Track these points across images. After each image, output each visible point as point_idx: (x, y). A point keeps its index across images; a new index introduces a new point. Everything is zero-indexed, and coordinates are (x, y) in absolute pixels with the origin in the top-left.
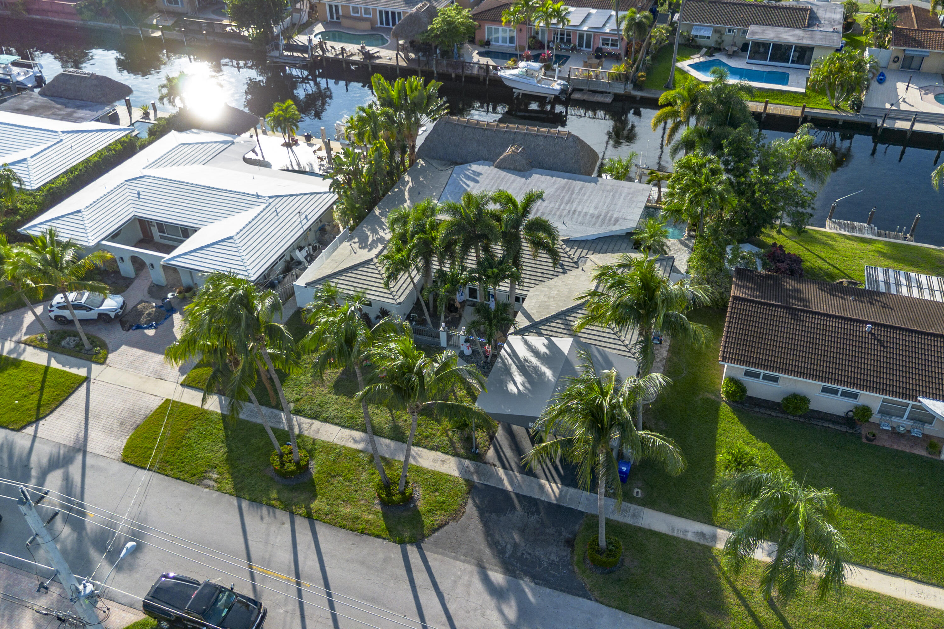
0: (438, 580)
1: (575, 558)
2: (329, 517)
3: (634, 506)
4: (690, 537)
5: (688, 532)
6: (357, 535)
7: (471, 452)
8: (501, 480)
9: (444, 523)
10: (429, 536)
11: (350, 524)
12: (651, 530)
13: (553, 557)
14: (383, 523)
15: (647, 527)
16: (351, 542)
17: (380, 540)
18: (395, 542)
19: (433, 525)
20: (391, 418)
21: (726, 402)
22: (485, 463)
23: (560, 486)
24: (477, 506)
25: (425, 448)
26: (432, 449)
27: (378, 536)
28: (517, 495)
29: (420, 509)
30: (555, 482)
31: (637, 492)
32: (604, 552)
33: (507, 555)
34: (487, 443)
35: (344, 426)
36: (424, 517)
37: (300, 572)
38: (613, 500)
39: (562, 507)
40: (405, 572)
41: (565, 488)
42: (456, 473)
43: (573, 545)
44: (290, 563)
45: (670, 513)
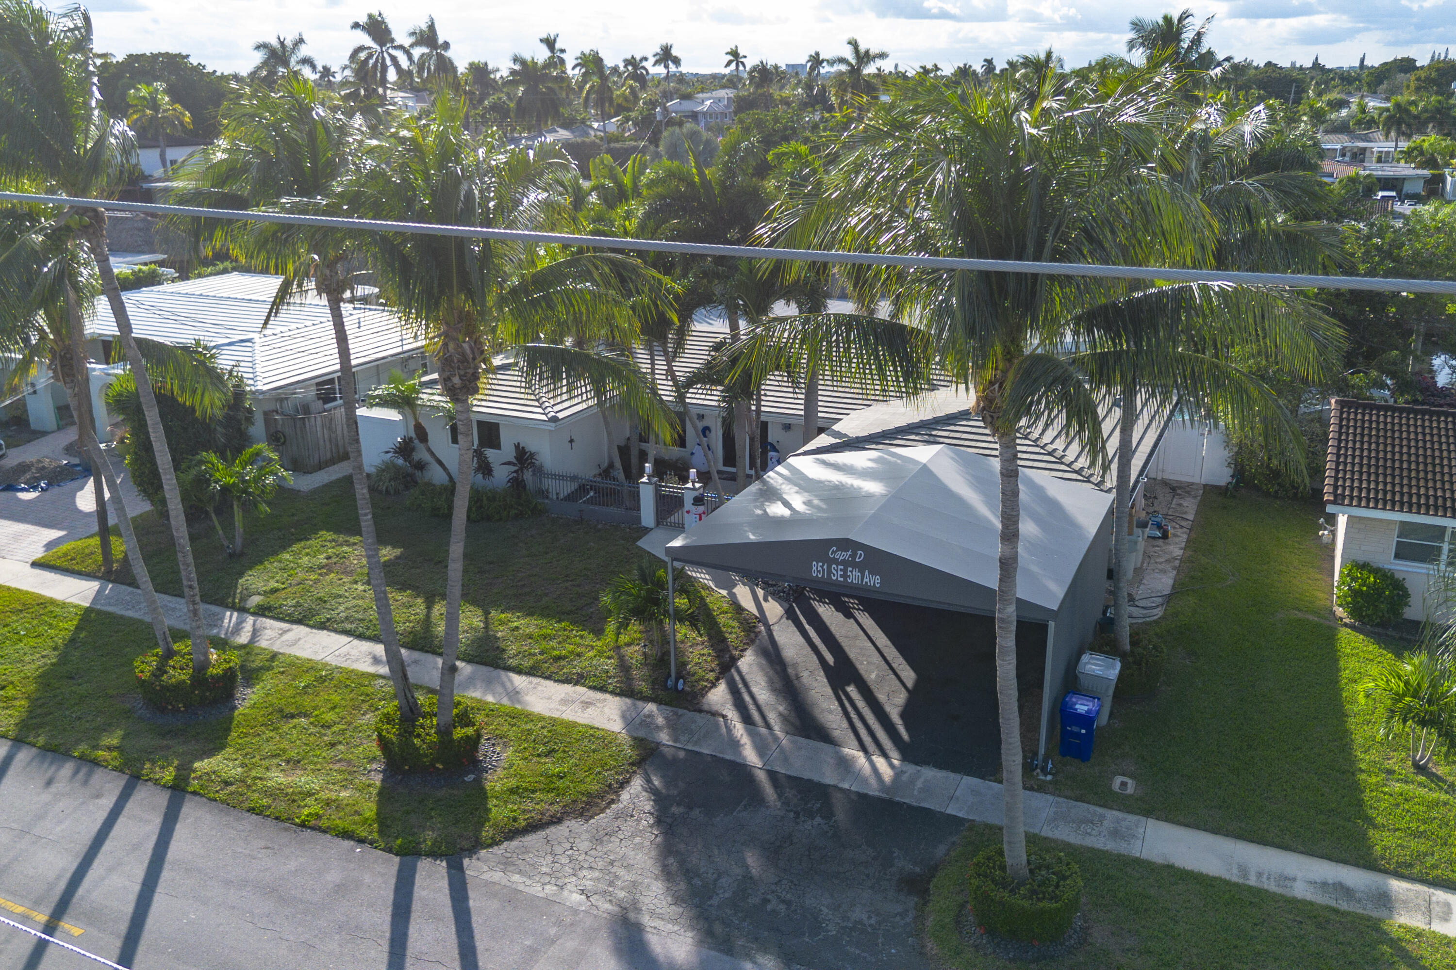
0: (481, 943)
1: (930, 922)
2: (232, 788)
3: (1116, 813)
4: (1300, 891)
5: (1294, 879)
6: (286, 829)
7: (666, 688)
8: (736, 745)
9: (546, 818)
10: (494, 843)
11: (281, 806)
12: (1170, 867)
13: (858, 914)
14: (373, 806)
15: (1159, 860)
16: (262, 843)
17: (348, 844)
18: (389, 850)
19: (515, 820)
20: (482, 625)
21: (1352, 627)
22: (700, 711)
23: (896, 762)
24: (653, 791)
25: (548, 678)
26: (567, 681)
27: (346, 835)
28: (772, 775)
29: (488, 786)
30: (885, 755)
31: (1124, 784)
32: (1022, 883)
33: (715, 901)
34: (711, 676)
35: (361, 637)
36: (492, 803)
37: (75, 900)
38: (1050, 798)
39: (898, 803)
40: (388, 919)
41: (911, 769)
42: (616, 725)
43: (926, 891)
44: (58, 878)
45: (1228, 834)
